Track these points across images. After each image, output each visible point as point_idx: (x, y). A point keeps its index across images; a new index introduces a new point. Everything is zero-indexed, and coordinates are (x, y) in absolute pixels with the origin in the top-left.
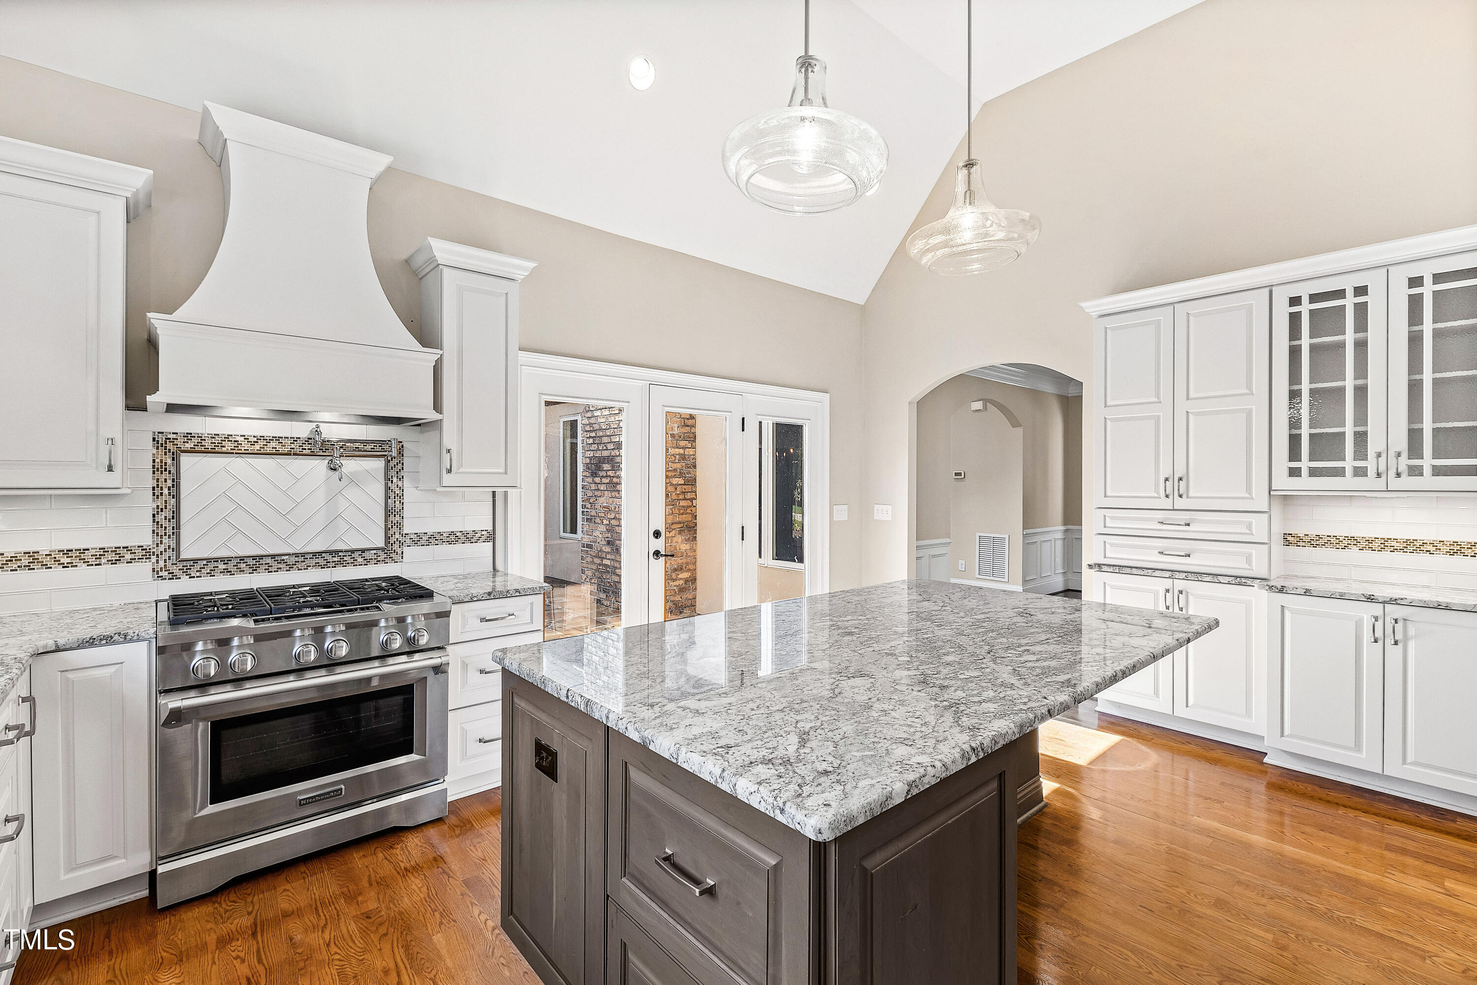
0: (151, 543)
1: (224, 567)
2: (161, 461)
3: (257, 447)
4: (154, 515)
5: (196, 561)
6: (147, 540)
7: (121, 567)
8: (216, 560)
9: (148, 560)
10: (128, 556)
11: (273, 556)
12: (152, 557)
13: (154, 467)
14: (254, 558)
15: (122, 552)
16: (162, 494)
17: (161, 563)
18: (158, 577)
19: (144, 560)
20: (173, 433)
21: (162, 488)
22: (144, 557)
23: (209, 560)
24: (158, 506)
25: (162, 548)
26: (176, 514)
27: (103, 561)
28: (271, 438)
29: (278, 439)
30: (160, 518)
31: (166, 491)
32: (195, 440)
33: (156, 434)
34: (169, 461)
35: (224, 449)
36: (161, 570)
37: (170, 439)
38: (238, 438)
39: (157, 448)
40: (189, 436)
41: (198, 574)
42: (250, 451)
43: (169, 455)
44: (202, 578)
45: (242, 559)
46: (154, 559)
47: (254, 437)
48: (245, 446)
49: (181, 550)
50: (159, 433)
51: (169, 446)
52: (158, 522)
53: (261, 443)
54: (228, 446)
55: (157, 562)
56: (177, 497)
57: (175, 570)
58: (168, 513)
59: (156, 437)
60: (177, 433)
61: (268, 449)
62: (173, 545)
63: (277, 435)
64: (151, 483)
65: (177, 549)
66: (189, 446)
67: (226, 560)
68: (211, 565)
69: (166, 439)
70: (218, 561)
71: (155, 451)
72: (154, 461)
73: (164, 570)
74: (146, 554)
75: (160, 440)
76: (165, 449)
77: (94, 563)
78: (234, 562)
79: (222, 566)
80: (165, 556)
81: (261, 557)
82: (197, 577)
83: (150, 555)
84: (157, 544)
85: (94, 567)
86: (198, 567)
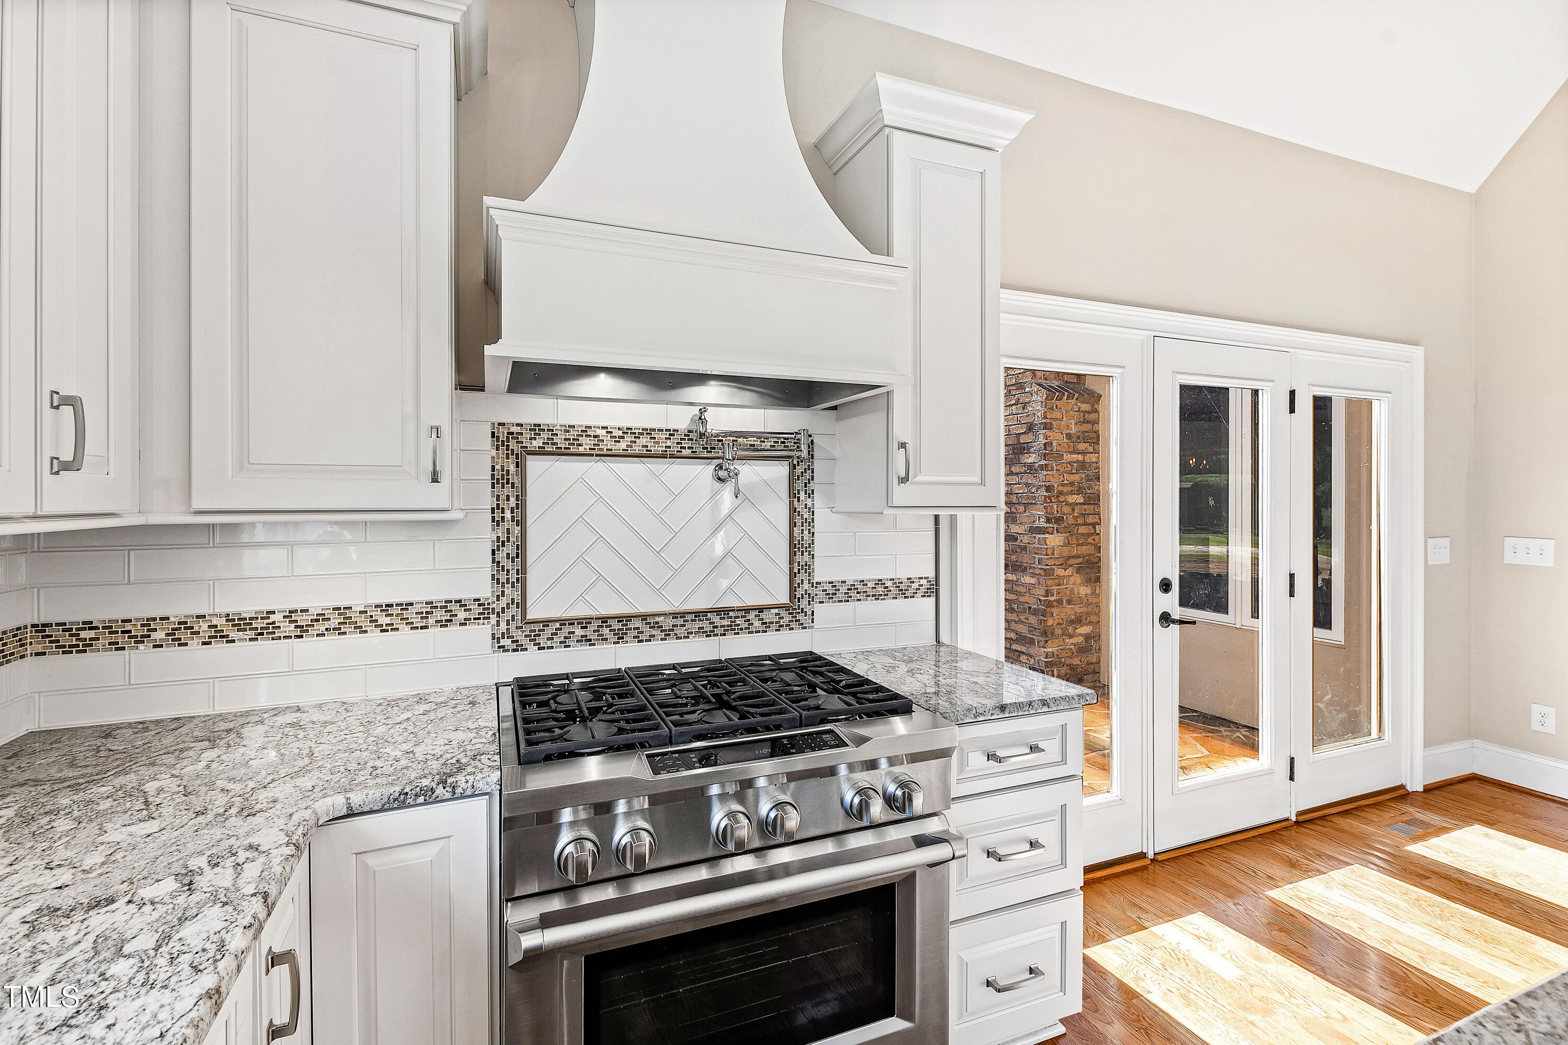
0: (489, 595)
1: (582, 632)
2: (503, 470)
3: (623, 445)
4: (493, 551)
5: (546, 623)
6: (485, 590)
7: (453, 629)
8: (571, 622)
9: (486, 621)
10: (462, 615)
11: (644, 617)
12: (491, 616)
13: (493, 476)
14: (619, 618)
15: (454, 607)
16: (503, 518)
17: (503, 626)
18: (499, 647)
19: (481, 621)
20: (518, 425)
21: (503, 509)
22: (482, 617)
23: (563, 622)
24: (498, 538)
25: (503, 602)
26: (521, 552)
27: (431, 621)
28: (641, 431)
29: (649, 432)
30: (501, 556)
31: (508, 515)
32: (545, 435)
33: (496, 426)
34: (512, 468)
35: (581, 449)
36: (503, 638)
37: (512, 433)
38: (602, 432)
39: (497, 449)
40: (537, 429)
41: (549, 643)
42: (613, 452)
43: (512, 458)
44: (554, 650)
45: (604, 620)
46: (493, 619)
47: (619, 429)
48: (608, 444)
49: (528, 606)
50: (499, 424)
51: (513, 444)
52: (499, 562)
53: (629, 438)
54: (587, 444)
55: (498, 625)
56: (521, 523)
57: (519, 636)
58: (510, 549)
59: (496, 430)
60: (522, 425)
61: (637, 449)
62: (518, 599)
63: (649, 426)
64: (488, 502)
65: (523, 605)
66: (537, 443)
67: (584, 622)
68: (566, 629)
69: (508, 433)
70: (574, 624)
71: (494, 453)
72: (493, 468)
73: (506, 636)
74: (485, 611)
75: (501, 435)
76: (507, 450)
77: (419, 625)
78: (594, 625)
79: (579, 632)
80: (507, 616)
81: (629, 618)
82: (548, 648)
83: (488, 614)
84: (498, 596)
85: (419, 631)
86: (549, 632)
